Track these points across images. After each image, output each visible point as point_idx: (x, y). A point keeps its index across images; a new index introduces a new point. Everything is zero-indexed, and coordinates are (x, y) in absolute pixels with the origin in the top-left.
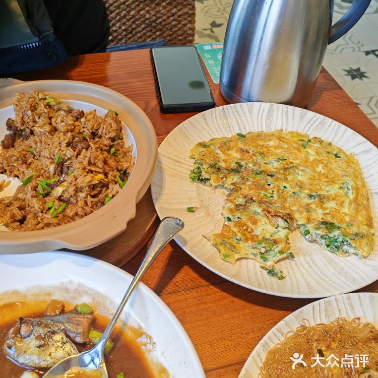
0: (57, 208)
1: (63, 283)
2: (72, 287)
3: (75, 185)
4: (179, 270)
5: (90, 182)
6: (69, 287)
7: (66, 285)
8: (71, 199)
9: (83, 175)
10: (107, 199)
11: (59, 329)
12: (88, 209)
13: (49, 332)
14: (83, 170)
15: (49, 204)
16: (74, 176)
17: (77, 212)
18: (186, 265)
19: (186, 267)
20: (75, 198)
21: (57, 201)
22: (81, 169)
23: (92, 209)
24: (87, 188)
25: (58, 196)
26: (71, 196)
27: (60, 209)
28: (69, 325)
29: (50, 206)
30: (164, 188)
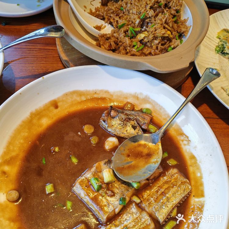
0: (138, 47)
1: (136, 93)
2: (141, 97)
3: (154, 34)
4: (201, 105)
5: (163, 34)
6: (139, 96)
7: (138, 94)
8: (148, 43)
9: (161, 29)
10: (170, 49)
11: (133, 118)
12: (157, 51)
13: (127, 118)
14: (161, 25)
15: (134, 43)
16: (155, 28)
17: (151, 52)
18: (206, 103)
19: (205, 105)
20: (150, 43)
21: (139, 43)
22: (160, 24)
23: (159, 53)
24: (160, 38)
25: (140, 39)
26: (148, 41)
27: (141, 48)
28: (139, 118)
29: (135, 45)
30: (200, 52)
